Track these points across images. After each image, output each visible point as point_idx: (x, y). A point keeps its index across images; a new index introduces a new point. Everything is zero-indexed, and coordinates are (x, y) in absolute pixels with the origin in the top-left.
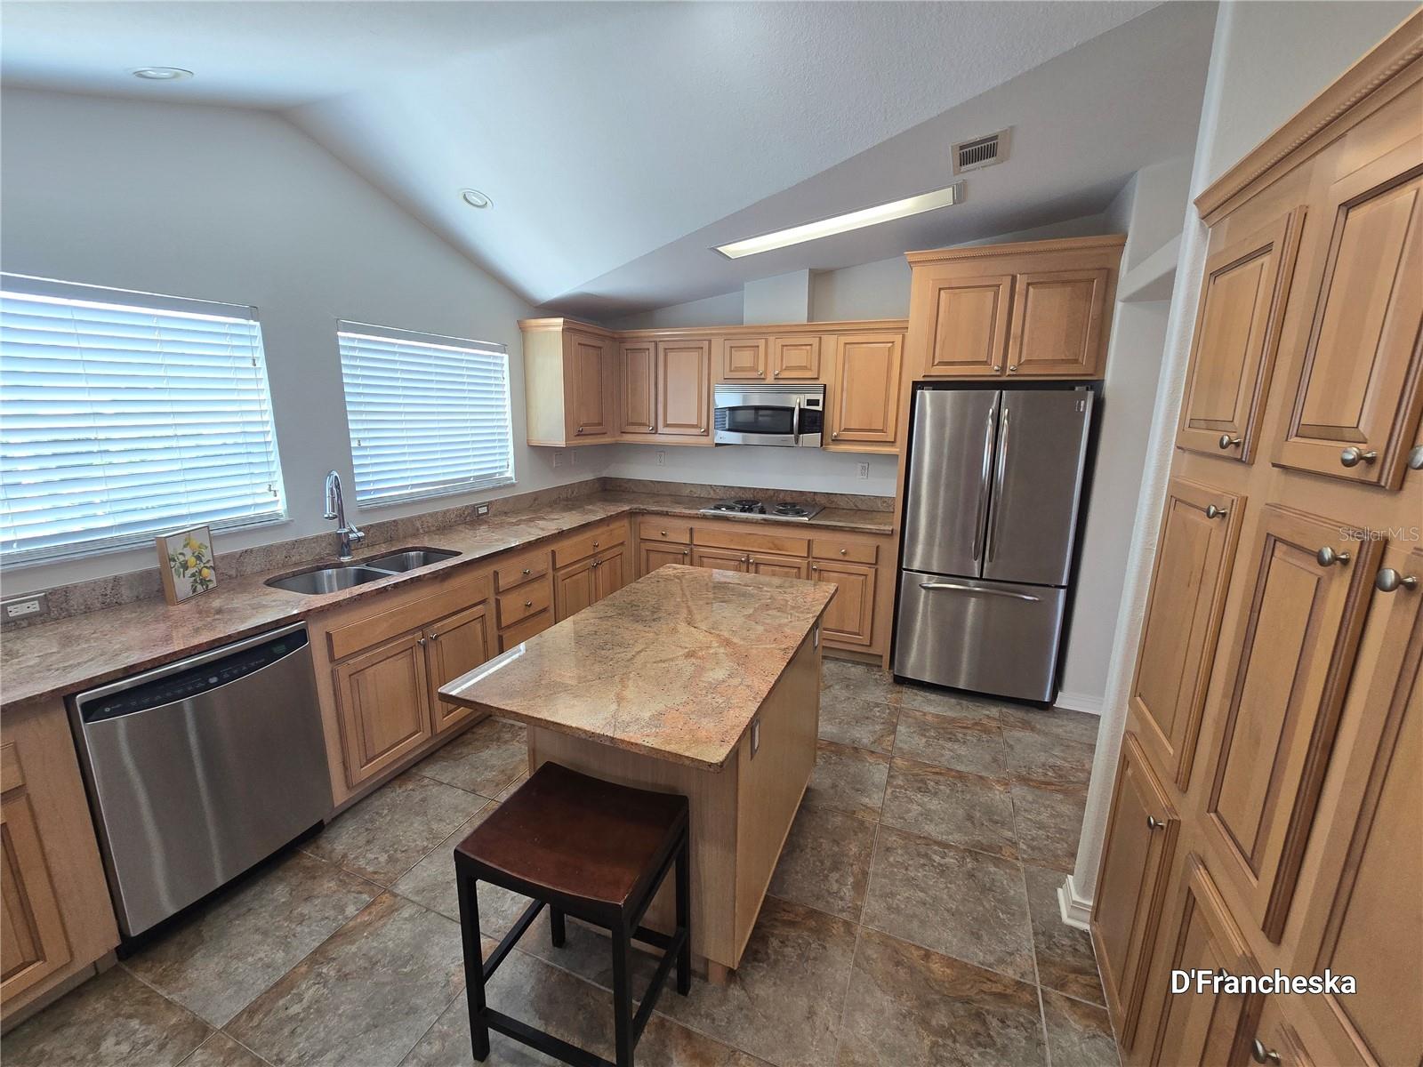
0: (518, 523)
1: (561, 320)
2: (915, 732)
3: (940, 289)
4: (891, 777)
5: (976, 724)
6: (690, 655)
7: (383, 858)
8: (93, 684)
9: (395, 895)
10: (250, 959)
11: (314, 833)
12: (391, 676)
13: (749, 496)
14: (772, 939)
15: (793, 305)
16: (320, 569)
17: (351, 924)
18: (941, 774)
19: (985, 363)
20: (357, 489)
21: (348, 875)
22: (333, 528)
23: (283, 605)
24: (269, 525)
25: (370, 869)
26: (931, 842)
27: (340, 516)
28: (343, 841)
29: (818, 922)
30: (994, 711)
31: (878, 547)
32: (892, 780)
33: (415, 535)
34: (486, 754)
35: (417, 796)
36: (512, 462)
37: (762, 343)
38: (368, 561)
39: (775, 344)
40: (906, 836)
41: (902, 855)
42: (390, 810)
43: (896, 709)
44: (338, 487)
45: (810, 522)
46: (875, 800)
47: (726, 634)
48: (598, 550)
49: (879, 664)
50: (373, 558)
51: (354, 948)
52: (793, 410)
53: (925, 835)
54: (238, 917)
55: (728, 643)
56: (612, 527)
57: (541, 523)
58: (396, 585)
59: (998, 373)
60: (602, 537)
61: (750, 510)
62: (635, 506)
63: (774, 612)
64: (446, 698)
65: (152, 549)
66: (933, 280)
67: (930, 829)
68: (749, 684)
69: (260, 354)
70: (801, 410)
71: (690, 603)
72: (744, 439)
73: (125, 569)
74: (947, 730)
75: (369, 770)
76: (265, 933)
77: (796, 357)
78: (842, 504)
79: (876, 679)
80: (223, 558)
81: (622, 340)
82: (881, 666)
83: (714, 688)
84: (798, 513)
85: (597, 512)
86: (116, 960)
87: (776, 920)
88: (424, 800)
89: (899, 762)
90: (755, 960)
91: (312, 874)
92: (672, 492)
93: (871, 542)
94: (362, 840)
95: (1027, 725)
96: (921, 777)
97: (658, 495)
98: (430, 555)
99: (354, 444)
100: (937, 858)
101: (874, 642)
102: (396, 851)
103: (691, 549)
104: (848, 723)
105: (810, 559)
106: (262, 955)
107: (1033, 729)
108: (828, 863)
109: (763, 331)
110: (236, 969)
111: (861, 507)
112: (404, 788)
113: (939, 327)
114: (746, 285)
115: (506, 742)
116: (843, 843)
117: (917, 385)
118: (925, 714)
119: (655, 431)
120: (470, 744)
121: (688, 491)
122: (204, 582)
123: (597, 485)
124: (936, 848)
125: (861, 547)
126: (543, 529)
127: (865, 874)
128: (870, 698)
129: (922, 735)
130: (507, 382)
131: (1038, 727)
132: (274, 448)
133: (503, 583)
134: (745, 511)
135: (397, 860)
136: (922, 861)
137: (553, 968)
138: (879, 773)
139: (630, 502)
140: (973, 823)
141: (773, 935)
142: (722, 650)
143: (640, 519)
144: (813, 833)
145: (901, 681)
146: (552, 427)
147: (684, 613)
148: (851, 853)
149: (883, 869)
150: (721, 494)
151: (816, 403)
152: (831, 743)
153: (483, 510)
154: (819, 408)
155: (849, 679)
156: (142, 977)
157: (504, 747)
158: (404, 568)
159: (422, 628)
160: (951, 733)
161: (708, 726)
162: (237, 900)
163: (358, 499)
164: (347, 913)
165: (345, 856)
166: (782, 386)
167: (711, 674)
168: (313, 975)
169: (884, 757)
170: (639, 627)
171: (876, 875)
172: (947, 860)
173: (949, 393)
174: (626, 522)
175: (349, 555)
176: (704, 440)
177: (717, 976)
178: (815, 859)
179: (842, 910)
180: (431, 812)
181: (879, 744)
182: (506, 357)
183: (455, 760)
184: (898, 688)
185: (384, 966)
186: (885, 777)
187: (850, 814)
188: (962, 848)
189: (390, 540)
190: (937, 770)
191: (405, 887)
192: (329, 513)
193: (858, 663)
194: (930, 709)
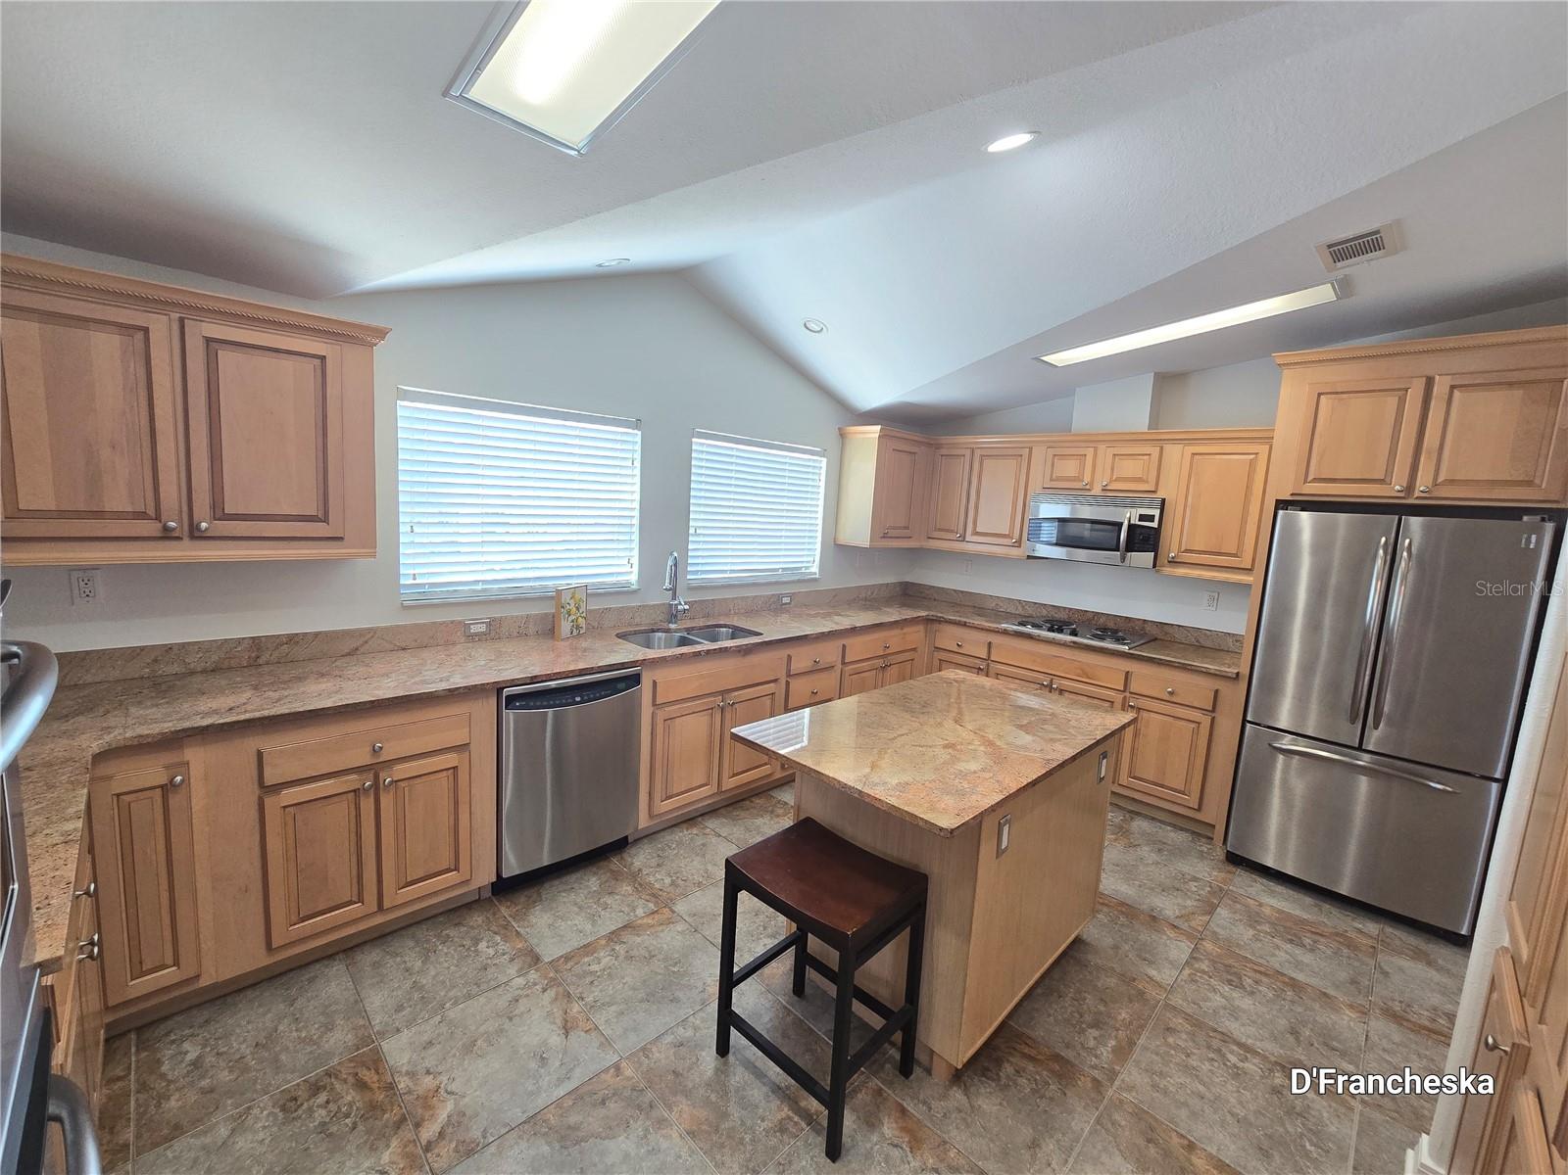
0: (816, 616)
1: (878, 428)
2: (1241, 921)
3: (1319, 395)
4: (1192, 957)
5: (1337, 934)
6: (951, 746)
7: (668, 881)
8: (514, 683)
9: (674, 912)
10: (569, 923)
11: (621, 845)
12: (693, 729)
13: (1062, 616)
14: (1006, 1065)
15: (1133, 411)
16: (653, 631)
17: (639, 922)
18: (1266, 975)
19: (1381, 481)
20: (689, 569)
21: (640, 884)
22: (666, 598)
23: (627, 652)
24: (622, 591)
25: (657, 886)
26: (1228, 1040)
27: (674, 590)
28: (640, 858)
29: (1064, 1070)
30: (1372, 927)
31: (1217, 692)
32: (1193, 961)
33: (727, 615)
34: (759, 821)
35: (699, 841)
36: (817, 559)
37: (1090, 452)
38: (689, 630)
39: (1105, 453)
40: (1198, 1024)
41: (1186, 1041)
42: (677, 845)
43: (1221, 889)
44: (675, 565)
45: (1131, 651)
46: (1165, 975)
47: (991, 737)
48: (888, 651)
49: (1210, 835)
50: (693, 628)
51: (638, 940)
52: (1120, 525)
53: (1224, 1030)
54: (564, 891)
55: (991, 744)
56: (905, 630)
57: (837, 618)
58: (708, 652)
59: (1402, 495)
60: (894, 639)
61: (1060, 631)
62: (932, 613)
63: (1051, 728)
64: (736, 737)
65: (552, 598)
66: (1309, 384)
67: (1233, 1027)
68: (1000, 779)
69: (638, 456)
70: (1131, 526)
71: (962, 706)
72: (1068, 554)
73: (536, 610)
74: (1290, 931)
75: (668, 805)
76: (580, 908)
77: (1130, 468)
78: (1179, 636)
79: (1202, 851)
80: (591, 611)
81: (939, 446)
82: (1212, 839)
83: (963, 775)
84: (1119, 640)
85: (893, 614)
86: (490, 894)
87: (1015, 1049)
88: (704, 845)
89: (1208, 945)
90: (984, 1075)
91: (616, 876)
92: (976, 604)
93: (1208, 685)
94: (654, 862)
95: (1418, 955)
96: (1231, 969)
97: (960, 605)
98: (737, 632)
99: (692, 531)
100: (1233, 1059)
101: (1203, 807)
102: (678, 878)
103: (988, 665)
104: (1152, 889)
105: (1128, 694)
106: (577, 922)
107: (1429, 963)
108: (1088, 1018)
109: (1093, 440)
110: (560, 926)
111: (1203, 643)
112: (690, 832)
113: (1317, 436)
114: (1078, 389)
115: (778, 816)
116: (1113, 1006)
117: (1282, 504)
118: (1261, 905)
119: (962, 538)
120: (748, 809)
121: (994, 605)
122: (578, 627)
123: (898, 589)
124: (1235, 1048)
125: (1197, 689)
126: (837, 623)
127: (1132, 1044)
128: (1186, 869)
129: (1250, 926)
130: (822, 484)
131: (1440, 961)
132: (636, 529)
133: (796, 667)
134: (1053, 631)
135: (677, 886)
136: (1211, 1055)
137: (789, 1010)
138: (1179, 949)
139: (928, 608)
140: (1297, 1039)
141: (1008, 1061)
142: (982, 748)
143: (936, 626)
144: (1077, 985)
145: (1235, 860)
146: (858, 528)
147: (954, 713)
148: (1120, 1018)
149: (1158, 1046)
150: (1030, 611)
151: (1151, 518)
152: (1123, 904)
153: (786, 600)
154: (1155, 525)
155: (1164, 843)
156: (504, 911)
157: (776, 820)
158: (714, 640)
159: (724, 693)
160: (1295, 935)
161: (949, 801)
162: (564, 879)
163: (689, 577)
164: (637, 913)
165: (640, 870)
166: (1110, 498)
167: (964, 764)
168: (609, 948)
169: (1190, 936)
170: (908, 716)
171: (1145, 1048)
172: (1246, 1065)
173: (1342, 518)
174: (921, 628)
175: (675, 623)
176: (1015, 552)
177: (940, 1073)
178: (1074, 1009)
179: (1095, 1067)
180: (708, 856)
181: (1186, 921)
182: (824, 460)
183: (733, 820)
184: (1231, 868)
185: (659, 961)
186: (1184, 957)
187: (1128, 980)
188: (1273, 1059)
189: (707, 616)
190: (1262, 969)
191: (681, 907)
192: (667, 585)
193: (1182, 829)
194: (1273, 902)
